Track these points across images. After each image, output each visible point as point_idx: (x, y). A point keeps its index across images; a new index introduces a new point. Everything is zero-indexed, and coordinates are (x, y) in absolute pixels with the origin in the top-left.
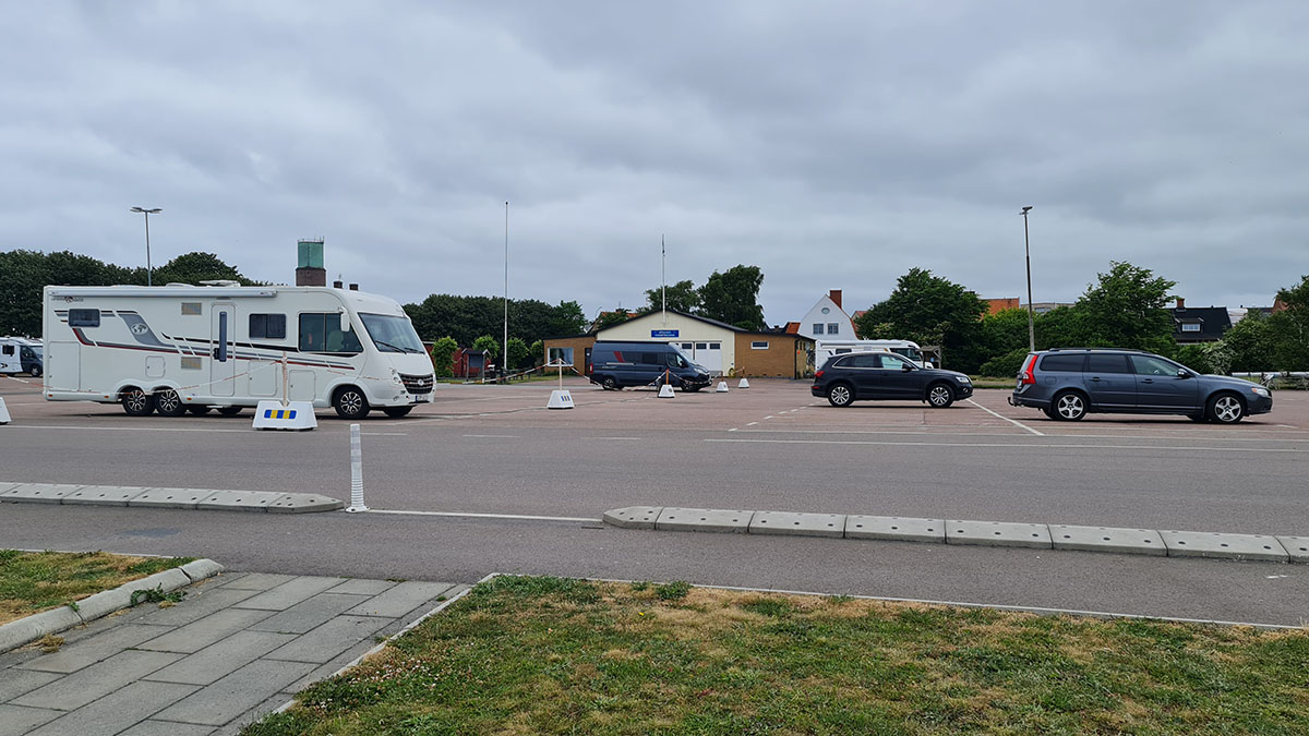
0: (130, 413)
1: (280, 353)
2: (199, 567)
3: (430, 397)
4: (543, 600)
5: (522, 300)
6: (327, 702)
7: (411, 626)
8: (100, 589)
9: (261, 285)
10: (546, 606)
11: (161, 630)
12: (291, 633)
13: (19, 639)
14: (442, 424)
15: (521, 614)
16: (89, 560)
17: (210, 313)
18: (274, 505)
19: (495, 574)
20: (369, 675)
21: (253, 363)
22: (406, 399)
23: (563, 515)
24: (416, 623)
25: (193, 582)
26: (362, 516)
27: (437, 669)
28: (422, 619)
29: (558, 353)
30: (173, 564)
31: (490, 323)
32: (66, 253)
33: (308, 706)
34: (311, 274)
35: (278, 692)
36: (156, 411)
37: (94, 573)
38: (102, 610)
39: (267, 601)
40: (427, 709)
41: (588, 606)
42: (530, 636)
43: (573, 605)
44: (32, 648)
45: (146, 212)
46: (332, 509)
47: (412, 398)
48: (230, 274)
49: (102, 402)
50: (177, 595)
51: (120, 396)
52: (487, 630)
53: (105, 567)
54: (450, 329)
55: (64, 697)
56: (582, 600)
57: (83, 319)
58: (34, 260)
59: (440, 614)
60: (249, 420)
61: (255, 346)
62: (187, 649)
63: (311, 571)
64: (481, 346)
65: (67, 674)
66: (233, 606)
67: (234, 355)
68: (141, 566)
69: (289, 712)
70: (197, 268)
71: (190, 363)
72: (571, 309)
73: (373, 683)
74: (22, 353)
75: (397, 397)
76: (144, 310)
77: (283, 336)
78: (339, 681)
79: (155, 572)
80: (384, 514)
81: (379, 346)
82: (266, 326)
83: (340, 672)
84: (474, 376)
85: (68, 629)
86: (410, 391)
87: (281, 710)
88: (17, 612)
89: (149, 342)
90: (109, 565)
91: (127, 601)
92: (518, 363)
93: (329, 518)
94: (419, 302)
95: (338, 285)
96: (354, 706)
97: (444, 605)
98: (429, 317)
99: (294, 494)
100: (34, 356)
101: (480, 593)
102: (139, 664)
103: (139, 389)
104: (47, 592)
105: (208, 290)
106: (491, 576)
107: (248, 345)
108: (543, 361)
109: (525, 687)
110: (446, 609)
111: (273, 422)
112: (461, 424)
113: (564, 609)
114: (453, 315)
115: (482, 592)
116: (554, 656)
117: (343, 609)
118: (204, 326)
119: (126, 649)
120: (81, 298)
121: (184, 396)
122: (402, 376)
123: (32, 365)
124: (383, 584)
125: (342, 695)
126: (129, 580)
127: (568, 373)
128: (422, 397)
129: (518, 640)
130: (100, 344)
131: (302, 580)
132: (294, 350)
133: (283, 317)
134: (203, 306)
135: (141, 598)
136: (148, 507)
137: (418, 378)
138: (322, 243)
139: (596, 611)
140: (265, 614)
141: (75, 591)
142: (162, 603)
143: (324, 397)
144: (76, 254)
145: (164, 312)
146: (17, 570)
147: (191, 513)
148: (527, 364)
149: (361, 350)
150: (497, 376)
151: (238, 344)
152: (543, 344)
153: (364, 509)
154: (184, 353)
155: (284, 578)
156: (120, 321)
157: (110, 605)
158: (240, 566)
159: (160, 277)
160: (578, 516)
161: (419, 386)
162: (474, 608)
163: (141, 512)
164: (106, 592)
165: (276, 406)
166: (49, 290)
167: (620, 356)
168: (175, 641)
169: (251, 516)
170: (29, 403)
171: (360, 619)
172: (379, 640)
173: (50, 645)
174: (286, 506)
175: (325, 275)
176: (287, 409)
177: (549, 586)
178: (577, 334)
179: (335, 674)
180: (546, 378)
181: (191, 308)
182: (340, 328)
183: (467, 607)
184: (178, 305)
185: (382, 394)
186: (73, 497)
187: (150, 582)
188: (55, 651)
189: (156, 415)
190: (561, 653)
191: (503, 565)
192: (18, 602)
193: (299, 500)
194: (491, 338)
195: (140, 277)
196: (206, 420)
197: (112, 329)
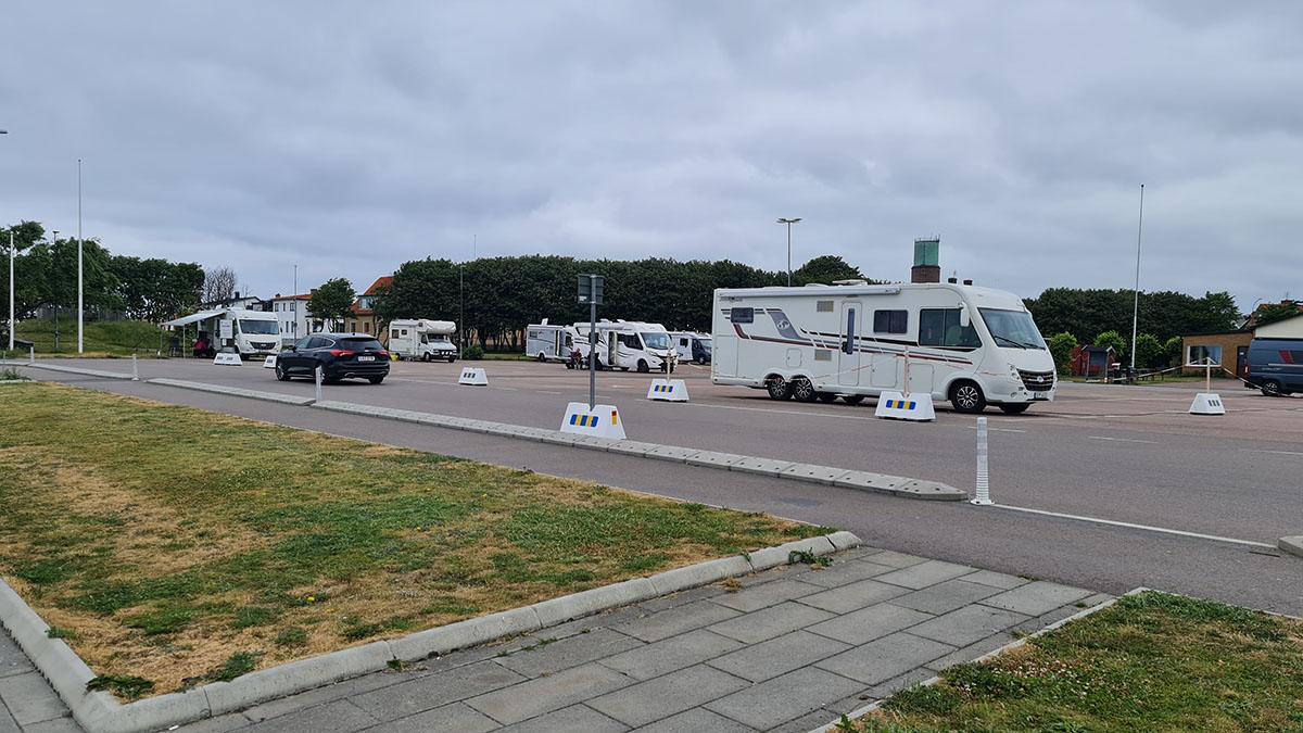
0: (773, 398)
1: (902, 347)
2: (842, 538)
3: (1050, 394)
4: (1209, 627)
5: (1156, 292)
6: (971, 686)
7: (1052, 627)
8: (766, 545)
9: (880, 283)
10: (1213, 634)
11: (815, 589)
12: (927, 612)
13: (709, 577)
14: (1062, 423)
15: (1180, 638)
16: (756, 519)
17: (840, 309)
18: (902, 489)
19: (1145, 589)
20: (1012, 668)
21: (876, 356)
22: (1024, 396)
23: (1222, 535)
24: (1056, 625)
25: (837, 551)
26: (988, 509)
27: (1085, 678)
28: (1063, 622)
29: (1201, 351)
30: (820, 532)
31: (1115, 319)
32: (726, 261)
33: (953, 685)
34: (926, 272)
35: (921, 666)
36: (793, 397)
37: (760, 532)
38: (768, 563)
39: (905, 579)
40: (1079, 717)
41: (1269, 644)
42: (1196, 664)
43: (1249, 639)
44: (718, 586)
45: (789, 222)
46: (957, 499)
47: (1031, 394)
48: (853, 274)
49: (753, 387)
50: (825, 560)
51: (766, 382)
52: (1141, 649)
53: (767, 527)
54: (1068, 324)
55: (744, 631)
56: (1260, 635)
57: (742, 316)
58: (703, 268)
59: (1082, 621)
60: (871, 409)
61: (879, 340)
62: (837, 610)
63: (942, 556)
64: (1105, 342)
65: (746, 613)
66: (872, 579)
67: (859, 348)
68: (795, 530)
69: (935, 688)
70: (827, 270)
71: (822, 356)
72: (1223, 301)
73: (1017, 677)
74: (693, 345)
75: (1014, 393)
76: (786, 307)
77: (904, 330)
78: (980, 668)
79: (806, 537)
80: (1009, 510)
81: (998, 341)
82: (889, 322)
83: (982, 659)
84: (1094, 374)
85: (743, 575)
86: (1029, 388)
87: (928, 683)
88: (707, 555)
89: (790, 337)
90: (772, 526)
91: (786, 559)
92: (1148, 362)
93: (955, 508)
94: (1035, 296)
95: (952, 281)
96: (998, 696)
97: (1084, 613)
98: (1045, 312)
99: (921, 481)
100: (702, 348)
101: (1128, 606)
102: (800, 616)
103: (781, 377)
104: (728, 542)
105: (840, 289)
106: (1139, 590)
107: (872, 340)
108: (1181, 361)
109: (1195, 719)
110: (1089, 616)
111: (894, 412)
112: (1085, 424)
113: (1237, 641)
114: (1072, 309)
115: (1130, 605)
116: (1229, 692)
117: (976, 598)
118: (835, 322)
119: (790, 600)
120: (741, 298)
121: (816, 384)
122: (1021, 372)
123: (701, 356)
124: (1016, 581)
125: (986, 682)
126: (787, 541)
127: (1218, 374)
128: (1041, 394)
129: (1180, 665)
130: (753, 338)
131: (934, 564)
132: (914, 344)
133: (905, 313)
134: (835, 304)
135: (797, 558)
136: (795, 480)
137: (1037, 374)
138: (938, 241)
139: (1282, 651)
140: (902, 591)
141: (747, 544)
142: (813, 565)
143: (941, 390)
144: (734, 262)
145: (802, 310)
146: (705, 521)
147: (829, 489)
148: (1160, 363)
149: (980, 345)
150: (1123, 374)
151: (863, 339)
152: (1181, 342)
153: (989, 502)
154: (818, 346)
155: (917, 559)
156: (767, 317)
157: (774, 560)
158: (875, 542)
159: (798, 279)
160: (1243, 539)
161: (1038, 383)
162: (1122, 621)
163: (790, 484)
164: (769, 549)
165: (897, 397)
166: (718, 292)
167: (1286, 356)
168: (825, 600)
169: (881, 498)
170: (703, 386)
171: (994, 611)
172: (1017, 636)
173: (731, 586)
174: (913, 492)
175: (939, 272)
176: (908, 400)
177: (1214, 613)
178: (1226, 330)
179: (976, 661)
180: (1184, 379)
181: (824, 306)
182: (959, 323)
183: (1114, 618)
184: (814, 303)
185: (999, 389)
186: (738, 465)
187: (804, 545)
188: (735, 592)
189: (793, 400)
190: (1238, 690)
191: (1151, 581)
192: (706, 547)
193: (926, 487)
194: (1115, 334)
195: (781, 280)
196: (834, 407)
197: (763, 325)
